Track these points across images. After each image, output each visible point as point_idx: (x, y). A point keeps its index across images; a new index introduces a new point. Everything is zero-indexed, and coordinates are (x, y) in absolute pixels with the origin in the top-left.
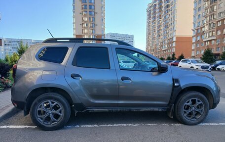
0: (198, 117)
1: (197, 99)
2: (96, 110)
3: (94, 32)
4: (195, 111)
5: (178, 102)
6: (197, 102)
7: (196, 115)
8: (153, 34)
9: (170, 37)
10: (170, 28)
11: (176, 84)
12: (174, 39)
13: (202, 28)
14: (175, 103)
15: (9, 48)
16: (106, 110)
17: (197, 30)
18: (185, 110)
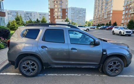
0: (117, 72)
1: (117, 62)
2: (56, 66)
3: (61, 6)
4: (115, 68)
5: (105, 63)
6: (117, 63)
7: (115, 70)
8: (98, 8)
9: (109, 10)
10: (109, 5)
11: (104, 53)
12: (111, 12)
13: (129, 5)
14: (103, 64)
15: (11, 16)
16: (62, 67)
17: (126, 6)
18: (109, 68)
